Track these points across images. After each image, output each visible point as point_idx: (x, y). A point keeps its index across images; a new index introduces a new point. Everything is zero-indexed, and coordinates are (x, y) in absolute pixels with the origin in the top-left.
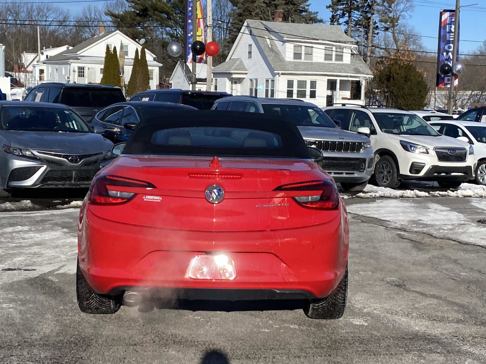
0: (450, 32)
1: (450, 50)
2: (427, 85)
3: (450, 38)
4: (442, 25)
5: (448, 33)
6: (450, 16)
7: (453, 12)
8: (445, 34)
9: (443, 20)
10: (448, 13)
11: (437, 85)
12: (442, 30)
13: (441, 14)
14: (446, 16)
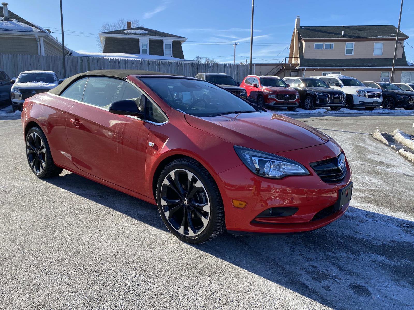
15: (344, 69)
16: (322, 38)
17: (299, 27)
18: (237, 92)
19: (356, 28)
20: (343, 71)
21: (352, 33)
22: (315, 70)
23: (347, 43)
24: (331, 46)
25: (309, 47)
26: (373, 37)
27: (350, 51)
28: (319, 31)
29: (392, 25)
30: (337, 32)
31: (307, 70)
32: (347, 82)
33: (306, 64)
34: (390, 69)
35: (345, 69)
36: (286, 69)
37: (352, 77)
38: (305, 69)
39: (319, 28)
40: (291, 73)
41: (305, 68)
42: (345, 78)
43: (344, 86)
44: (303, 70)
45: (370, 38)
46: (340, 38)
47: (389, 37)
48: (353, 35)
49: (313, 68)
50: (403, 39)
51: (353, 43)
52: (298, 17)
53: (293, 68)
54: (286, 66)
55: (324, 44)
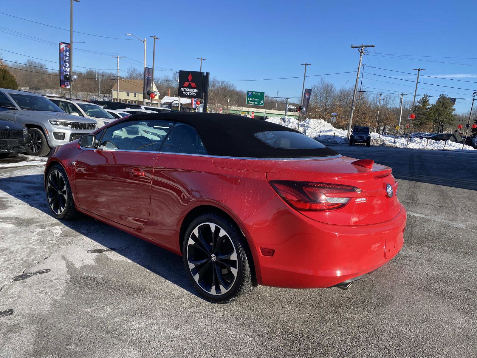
0: (66, 56)
1: (66, 66)
2: (17, 83)
3: (66, 59)
4: (61, 51)
5: (65, 56)
6: (65, 47)
7: (68, 45)
8: (63, 56)
9: (61, 48)
10: (65, 44)
11: (61, 86)
12: (61, 54)
13: (60, 44)
14: (63, 46)
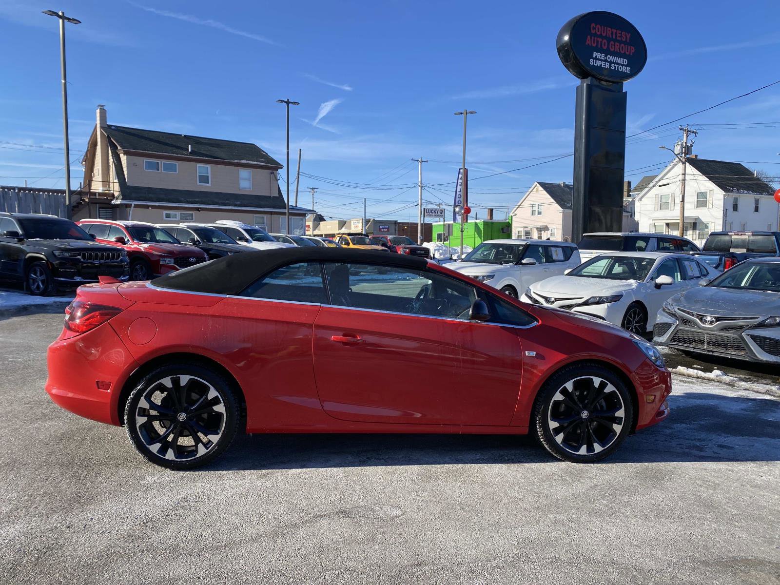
15: (199, 208)
16: (158, 152)
17: (106, 126)
18: (114, 255)
19: (205, 141)
20: (198, 212)
21: (203, 149)
22: (150, 208)
23: (199, 165)
24: (172, 168)
25: (135, 165)
26: (236, 161)
27: (204, 179)
28: (146, 138)
29: (254, 145)
30: (178, 145)
31: (136, 206)
32: (255, 235)
33: (133, 195)
34: (284, 214)
35: (201, 208)
36: (93, 203)
37: (257, 227)
38: (133, 205)
39: (143, 132)
40: (99, 210)
41: (133, 203)
42: (249, 228)
43: (253, 242)
44: (129, 206)
45: (232, 161)
46: (185, 155)
47: (259, 163)
48: (205, 152)
49: (147, 204)
50: (276, 169)
51: (209, 166)
52: (102, 108)
53: (107, 202)
54: (91, 197)
55: (162, 162)
